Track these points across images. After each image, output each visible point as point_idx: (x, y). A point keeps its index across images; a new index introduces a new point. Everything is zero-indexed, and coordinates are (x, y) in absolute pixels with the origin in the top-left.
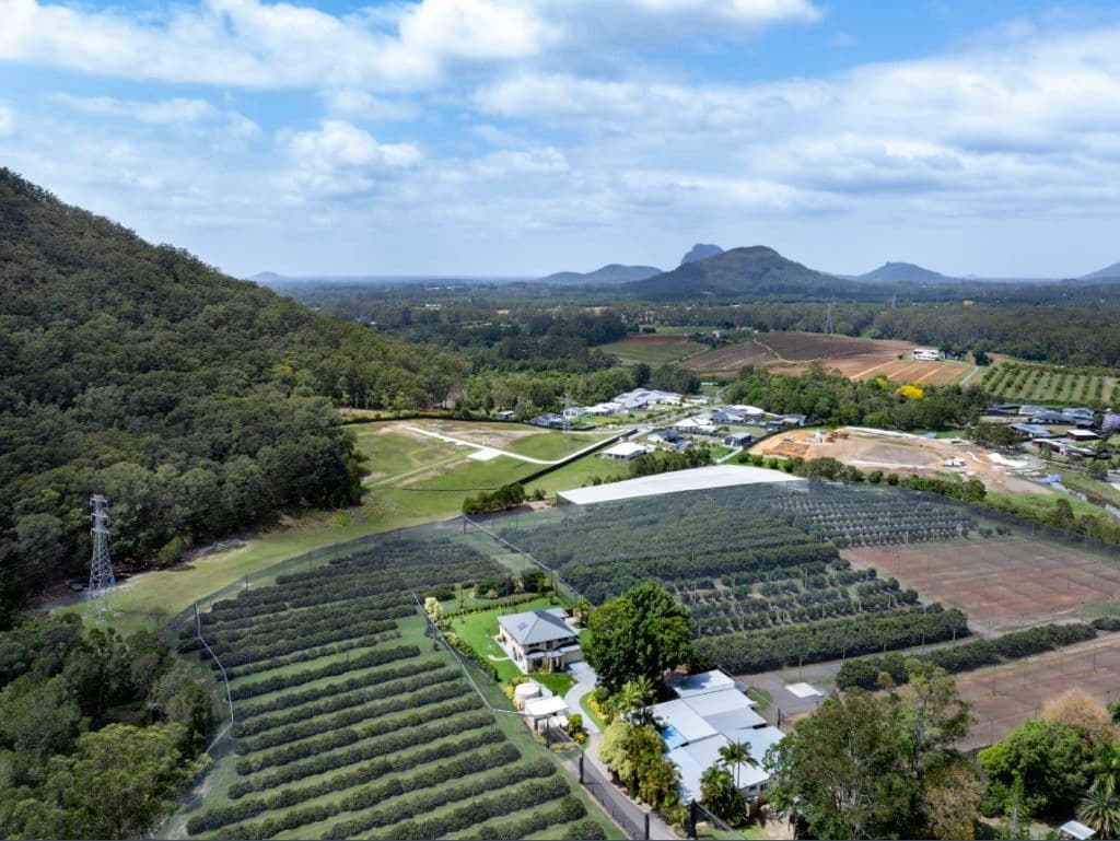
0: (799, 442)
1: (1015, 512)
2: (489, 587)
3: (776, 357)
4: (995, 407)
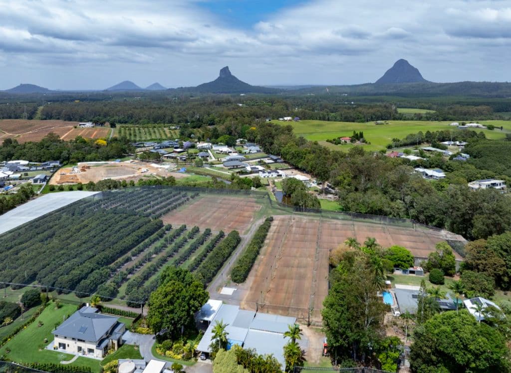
0: (68, 174)
3: (5, 133)
4: (134, 145)
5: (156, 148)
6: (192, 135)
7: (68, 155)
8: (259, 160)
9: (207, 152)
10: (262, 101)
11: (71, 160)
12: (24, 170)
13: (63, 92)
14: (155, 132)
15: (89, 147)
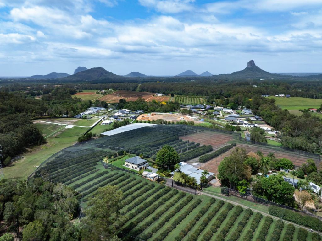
0: (145, 117)
1: (203, 126)
2: (112, 156)
3: (121, 97)
4: (181, 106)
5: (192, 108)
6: (214, 102)
7: (147, 108)
8: (248, 118)
9: (219, 112)
10: (272, 84)
11: (148, 111)
12: (127, 113)
13: (152, 77)
14: (194, 100)
15: (157, 105)
